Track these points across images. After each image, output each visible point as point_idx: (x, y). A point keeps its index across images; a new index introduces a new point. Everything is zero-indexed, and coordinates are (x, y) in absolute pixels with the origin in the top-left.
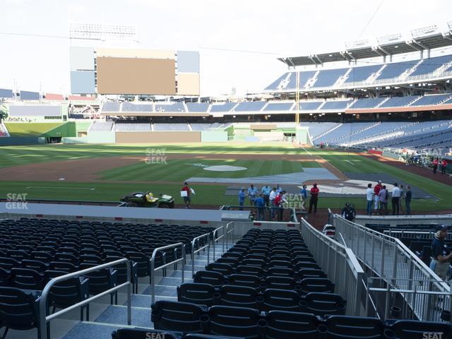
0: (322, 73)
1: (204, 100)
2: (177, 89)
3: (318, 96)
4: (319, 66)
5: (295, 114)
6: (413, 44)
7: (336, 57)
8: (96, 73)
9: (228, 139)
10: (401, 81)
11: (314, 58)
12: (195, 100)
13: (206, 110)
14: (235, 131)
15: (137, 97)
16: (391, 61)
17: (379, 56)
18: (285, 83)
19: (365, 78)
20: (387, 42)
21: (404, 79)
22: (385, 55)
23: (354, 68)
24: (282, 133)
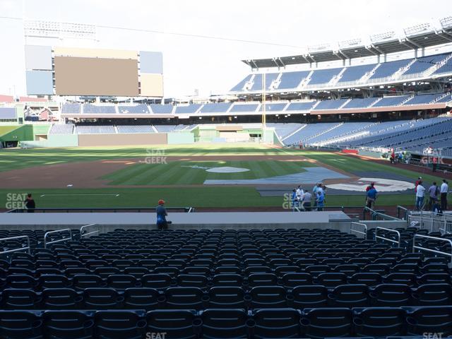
0: (285, 75)
1: (167, 102)
2: (140, 90)
3: (283, 97)
4: (282, 68)
5: (261, 116)
6: (372, 48)
7: (299, 60)
8: (54, 74)
9: (195, 141)
10: (362, 83)
11: (278, 61)
12: (158, 102)
13: (171, 112)
14: (201, 133)
15: (98, 99)
16: (350, 64)
17: (339, 59)
18: (250, 84)
19: (328, 81)
20: (347, 46)
21: (365, 81)
22: (344, 58)
23: (315, 71)
24: (248, 134)
